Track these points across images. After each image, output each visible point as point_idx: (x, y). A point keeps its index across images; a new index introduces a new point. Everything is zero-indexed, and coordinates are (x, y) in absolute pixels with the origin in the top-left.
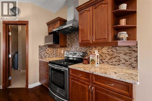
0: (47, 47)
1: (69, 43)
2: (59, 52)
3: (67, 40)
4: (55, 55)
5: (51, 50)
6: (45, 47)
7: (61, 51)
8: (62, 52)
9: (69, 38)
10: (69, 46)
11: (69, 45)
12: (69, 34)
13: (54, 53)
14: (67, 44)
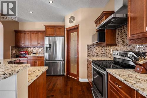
0: (95, 46)
1: (119, 39)
2: (108, 51)
3: (117, 36)
4: (104, 54)
5: (100, 49)
6: (93, 46)
7: (110, 50)
8: (111, 52)
9: (120, 34)
10: (119, 44)
11: (119, 42)
12: (119, 29)
13: (103, 53)
14: (117, 42)
